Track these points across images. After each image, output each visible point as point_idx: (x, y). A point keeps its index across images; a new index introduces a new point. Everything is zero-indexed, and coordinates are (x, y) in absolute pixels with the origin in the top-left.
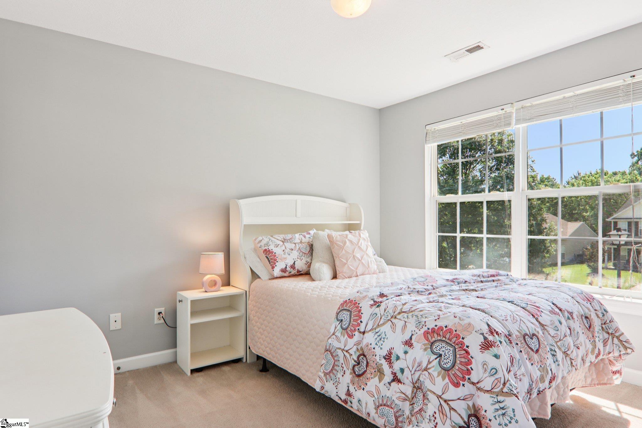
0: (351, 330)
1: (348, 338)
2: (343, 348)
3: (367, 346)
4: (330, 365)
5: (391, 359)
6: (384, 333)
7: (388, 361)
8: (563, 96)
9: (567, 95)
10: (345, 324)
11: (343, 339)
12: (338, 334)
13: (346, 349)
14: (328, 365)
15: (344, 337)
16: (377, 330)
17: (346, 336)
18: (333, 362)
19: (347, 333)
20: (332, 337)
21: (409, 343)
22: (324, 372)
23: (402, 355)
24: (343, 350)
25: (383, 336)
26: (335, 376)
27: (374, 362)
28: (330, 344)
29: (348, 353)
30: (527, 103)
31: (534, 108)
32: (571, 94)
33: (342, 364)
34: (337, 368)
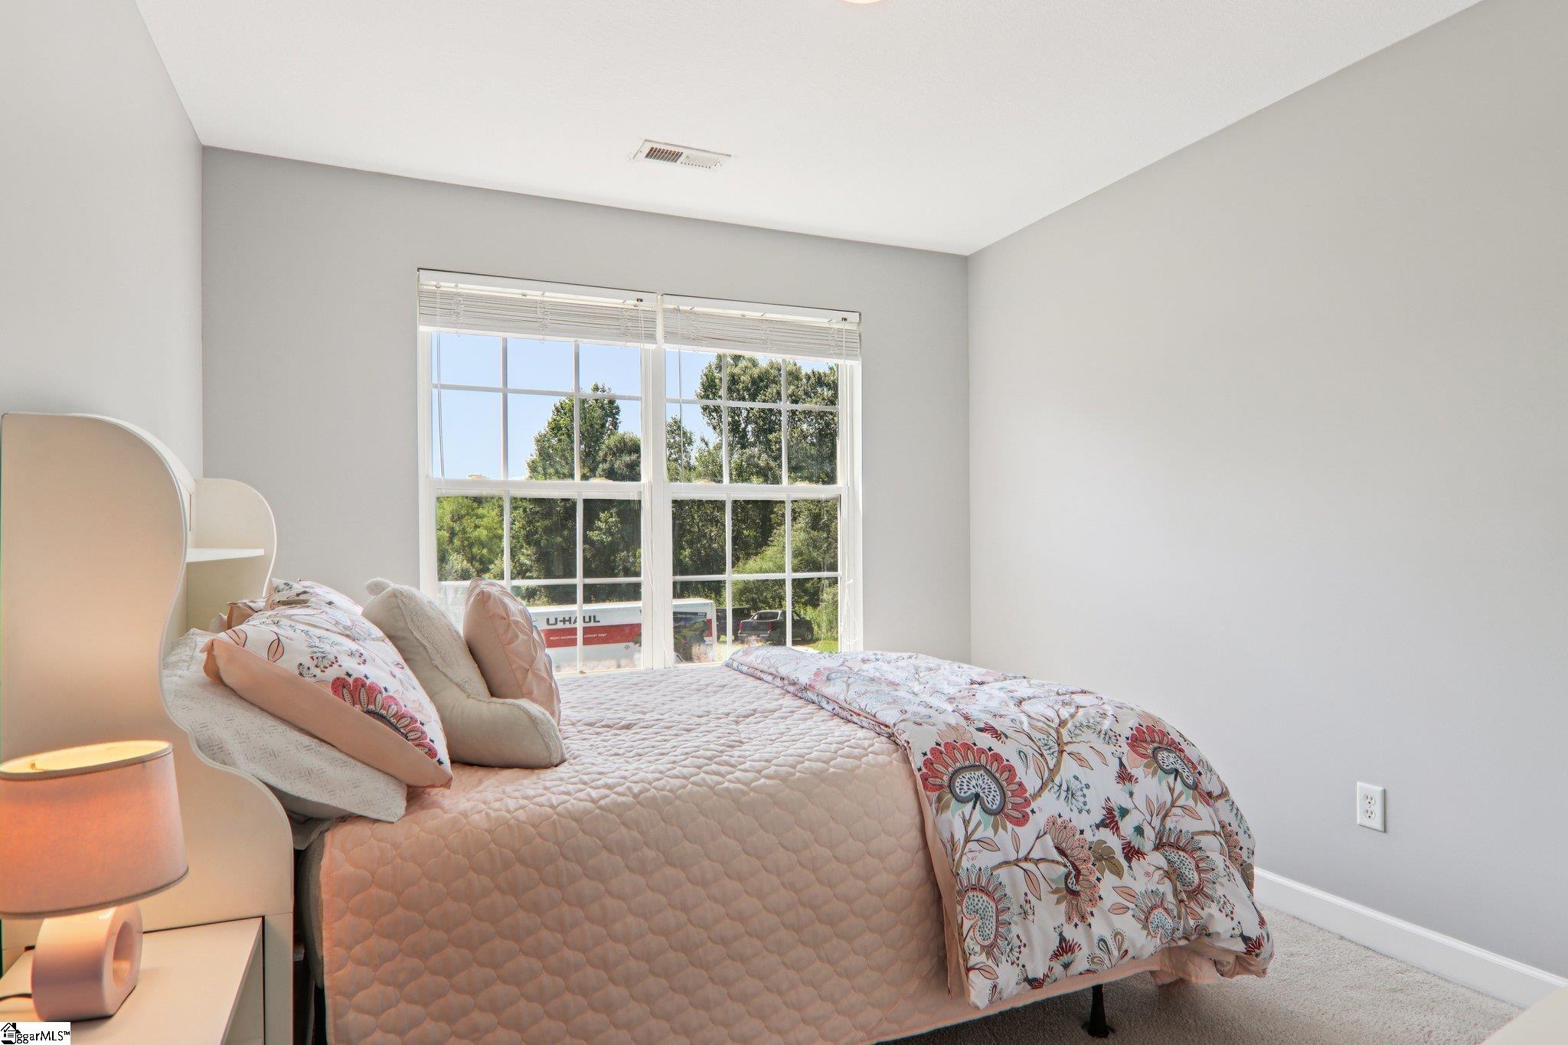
0: (1015, 807)
1: (1016, 828)
2: (1013, 857)
3: (1054, 824)
4: (991, 919)
5: (1115, 819)
6: (1073, 780)
7: (1113, 828)
8: (741, 312)
9: (749, 314)
10: (993, 800)
11: (1004, 838)
12: (985, 832)
13: (1022, 855)
14: (987, 922)
15: (1005, 829)
16: (1057, 780)
17: (1009, 826)
18: (994, 907)
19: (1008, 816)
20: (966, 850)
21: (1124, 776)
22: (983, 947)
23: (1127, 803)
24: (1016, 862)
25: (1075, 785)
26: (1006, 939)
27: (1082, 847)
28: (968, 870)
29: (1030, 860)
30: (685, 305)
31: (701, 320)
32: (757, 315)
33: (1026, 894)
34: (1004, 917)
